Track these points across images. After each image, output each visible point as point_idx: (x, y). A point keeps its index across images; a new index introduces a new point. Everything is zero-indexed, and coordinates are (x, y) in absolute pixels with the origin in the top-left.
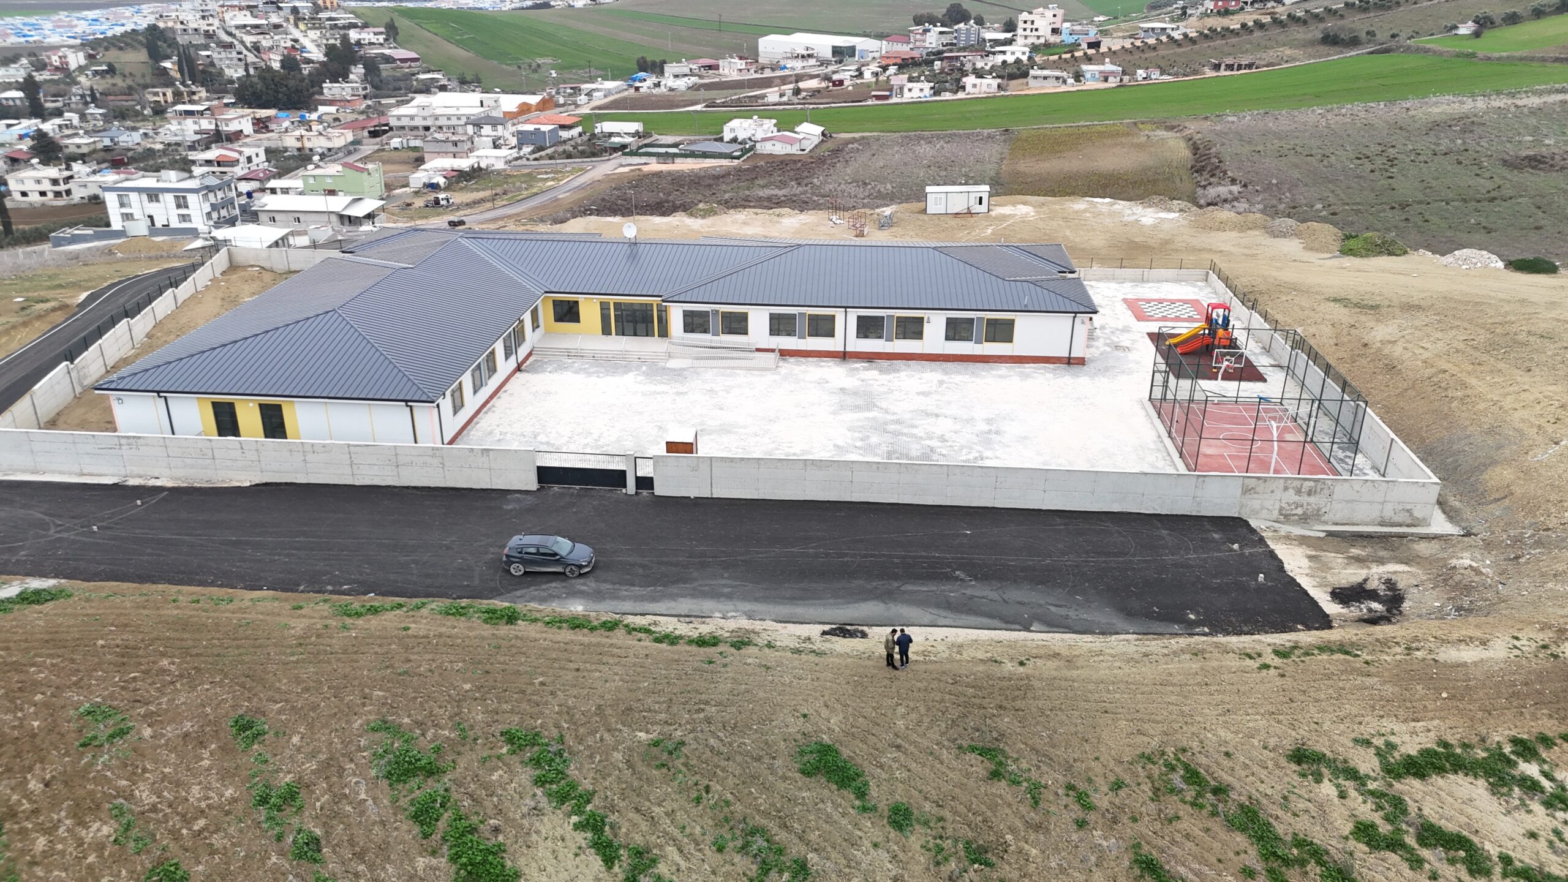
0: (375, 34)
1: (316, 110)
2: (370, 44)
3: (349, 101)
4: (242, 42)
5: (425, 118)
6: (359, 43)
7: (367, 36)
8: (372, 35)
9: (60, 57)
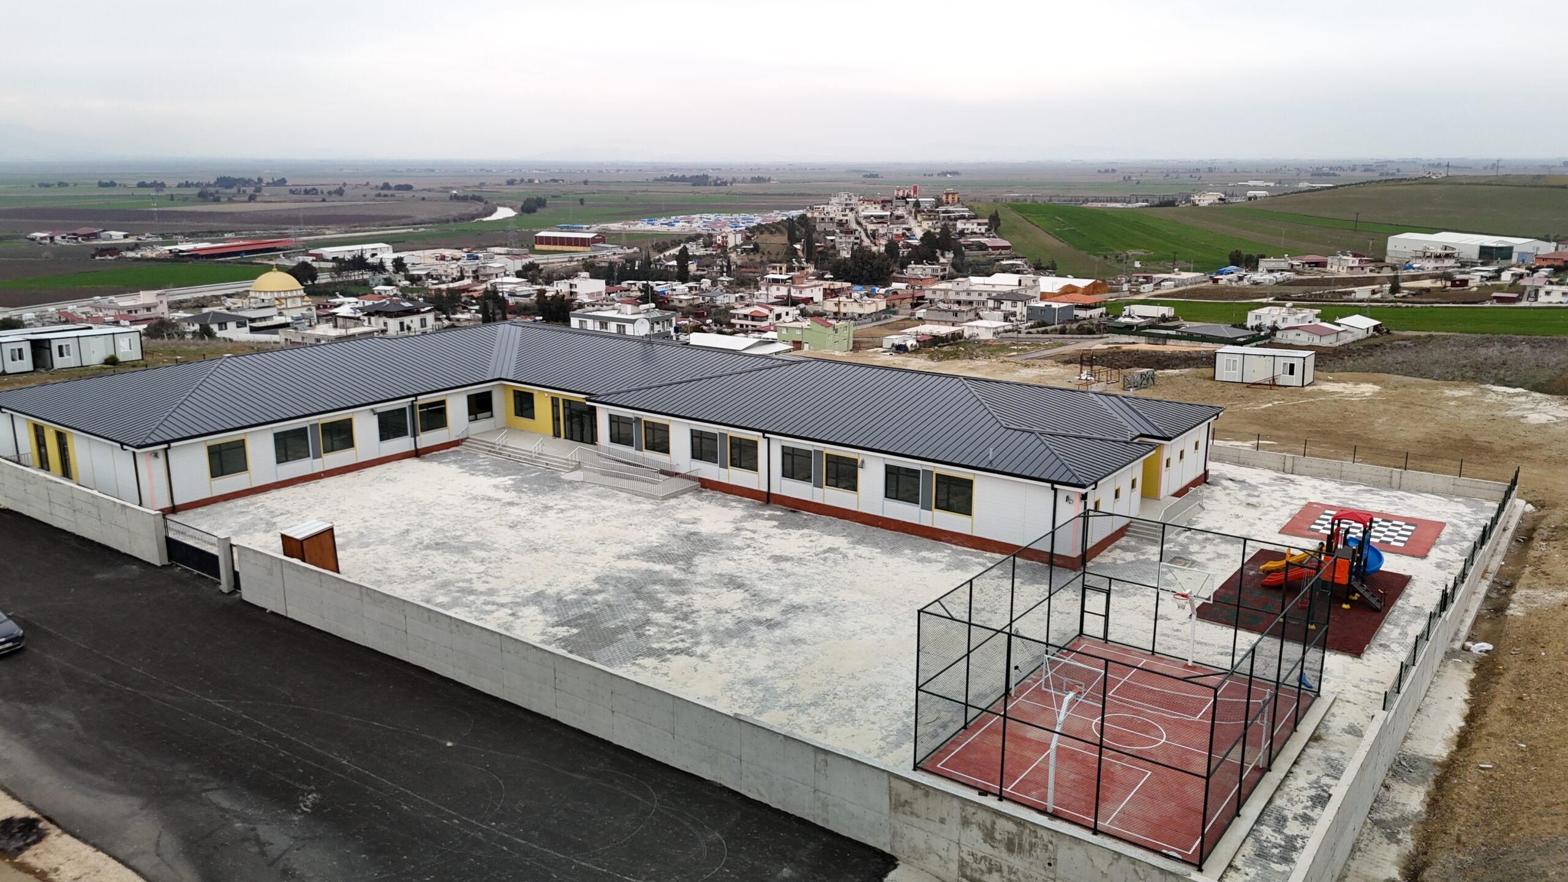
0: (979, 224)
1: (889, 285)
2: (973, 233)
3: (921, 280)
4: (865, 230)
5: (957, 293)
6: (962, 233)
7: (971, 226)
8: (975, 225)
9: (723, 237)
